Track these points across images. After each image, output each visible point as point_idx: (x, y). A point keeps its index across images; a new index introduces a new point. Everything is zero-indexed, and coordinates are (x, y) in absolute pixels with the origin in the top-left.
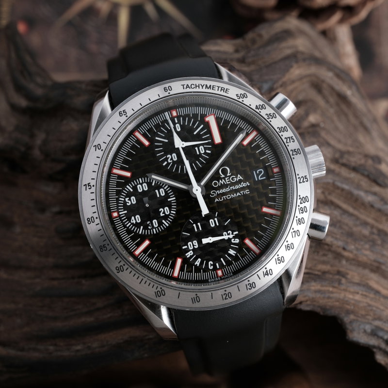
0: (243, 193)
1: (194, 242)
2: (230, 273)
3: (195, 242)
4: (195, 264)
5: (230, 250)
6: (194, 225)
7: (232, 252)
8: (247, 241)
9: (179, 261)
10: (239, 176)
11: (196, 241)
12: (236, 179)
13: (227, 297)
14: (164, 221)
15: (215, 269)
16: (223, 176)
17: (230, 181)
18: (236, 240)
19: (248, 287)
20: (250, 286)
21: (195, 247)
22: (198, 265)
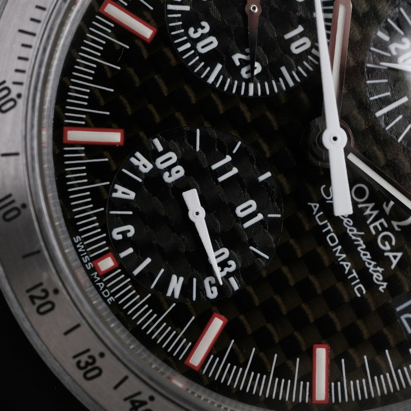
0: (354, 279)
1: (179, 168)
2: (113, 295)
3: (179, 172)
4: (117, 187)
5: (181, 279)
6: (228, 158)
7: (176, 285)
8: (217, 325)
9: (115, 137)
10: (399, 255)
11: (182, 172)
12: (388, 247)
13: (38, 302)
14: (219, 67)
15: (115, 247)
16: (387, 210)
17: (378, 233)
18: (215, 289)
19: (84, 359)
20: (87, 364)
21: (166, 174)
22: (114, 195)
